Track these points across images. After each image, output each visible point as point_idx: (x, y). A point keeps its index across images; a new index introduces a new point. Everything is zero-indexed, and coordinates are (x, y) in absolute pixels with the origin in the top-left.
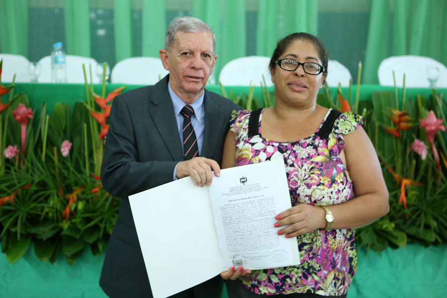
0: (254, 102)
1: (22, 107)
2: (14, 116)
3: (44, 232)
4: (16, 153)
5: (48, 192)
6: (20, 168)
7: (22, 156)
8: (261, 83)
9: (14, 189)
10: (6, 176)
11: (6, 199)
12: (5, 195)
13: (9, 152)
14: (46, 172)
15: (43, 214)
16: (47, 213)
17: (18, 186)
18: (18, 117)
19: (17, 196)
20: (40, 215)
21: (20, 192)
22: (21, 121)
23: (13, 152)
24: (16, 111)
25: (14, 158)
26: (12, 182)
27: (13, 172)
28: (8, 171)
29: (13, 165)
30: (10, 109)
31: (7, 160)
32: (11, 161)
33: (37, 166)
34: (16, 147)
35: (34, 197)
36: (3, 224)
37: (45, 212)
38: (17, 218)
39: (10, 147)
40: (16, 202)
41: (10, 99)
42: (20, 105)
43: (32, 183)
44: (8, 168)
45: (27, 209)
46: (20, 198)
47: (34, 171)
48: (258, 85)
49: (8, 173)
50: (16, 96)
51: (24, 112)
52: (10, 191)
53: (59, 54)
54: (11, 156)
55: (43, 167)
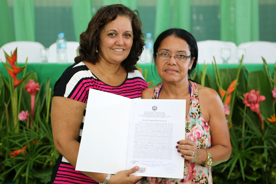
0: (206, 77)
1: (32, 82)
2: (26, 89)
3: (46, 177)
4: (27, 117)
5: (49, 147)
6: (30, 128)
7: (32, 119)
8: (213, 62)
9: (25, 143)
10: (19, 134)
11: (19, 151)
12: (18, 148)
13: (21, 116)
14: (48, 131)
15: (45, 164)
16: (49, 162)
17: (28, 141)
18: (29, 90)
19: (27, 150)
20: (43, 165)
21: (29, 146)
22: (31, 92)
23: (25, 115)
24: (27, 85)
25: (26, 120)
26: (23, 139)
27: (24, 131)
28: (21, 130)
29: (25, 125)
30: (23, 83)
31: (21, 122)
32: (24, 123)
33: (43, 127)
34: (27, 112)
35: (39, 150)
36: (16, 170)
37: (47, 161)
38: (26, 166)
39: (23, 112)
40: (26, 154)
41: (24, 76)
42: (31, 80)
43: (39, 139)
44: (21, 128)
45: (34, 160)
46: (29, 151)
47: (40, 131)
48: (210, 63)
49: (21, 132)
50: (28, 73)
51: (33, 85)
52: (21, 146)
53: (61, 41)
54: (23, 119)
55: (47, 128)
